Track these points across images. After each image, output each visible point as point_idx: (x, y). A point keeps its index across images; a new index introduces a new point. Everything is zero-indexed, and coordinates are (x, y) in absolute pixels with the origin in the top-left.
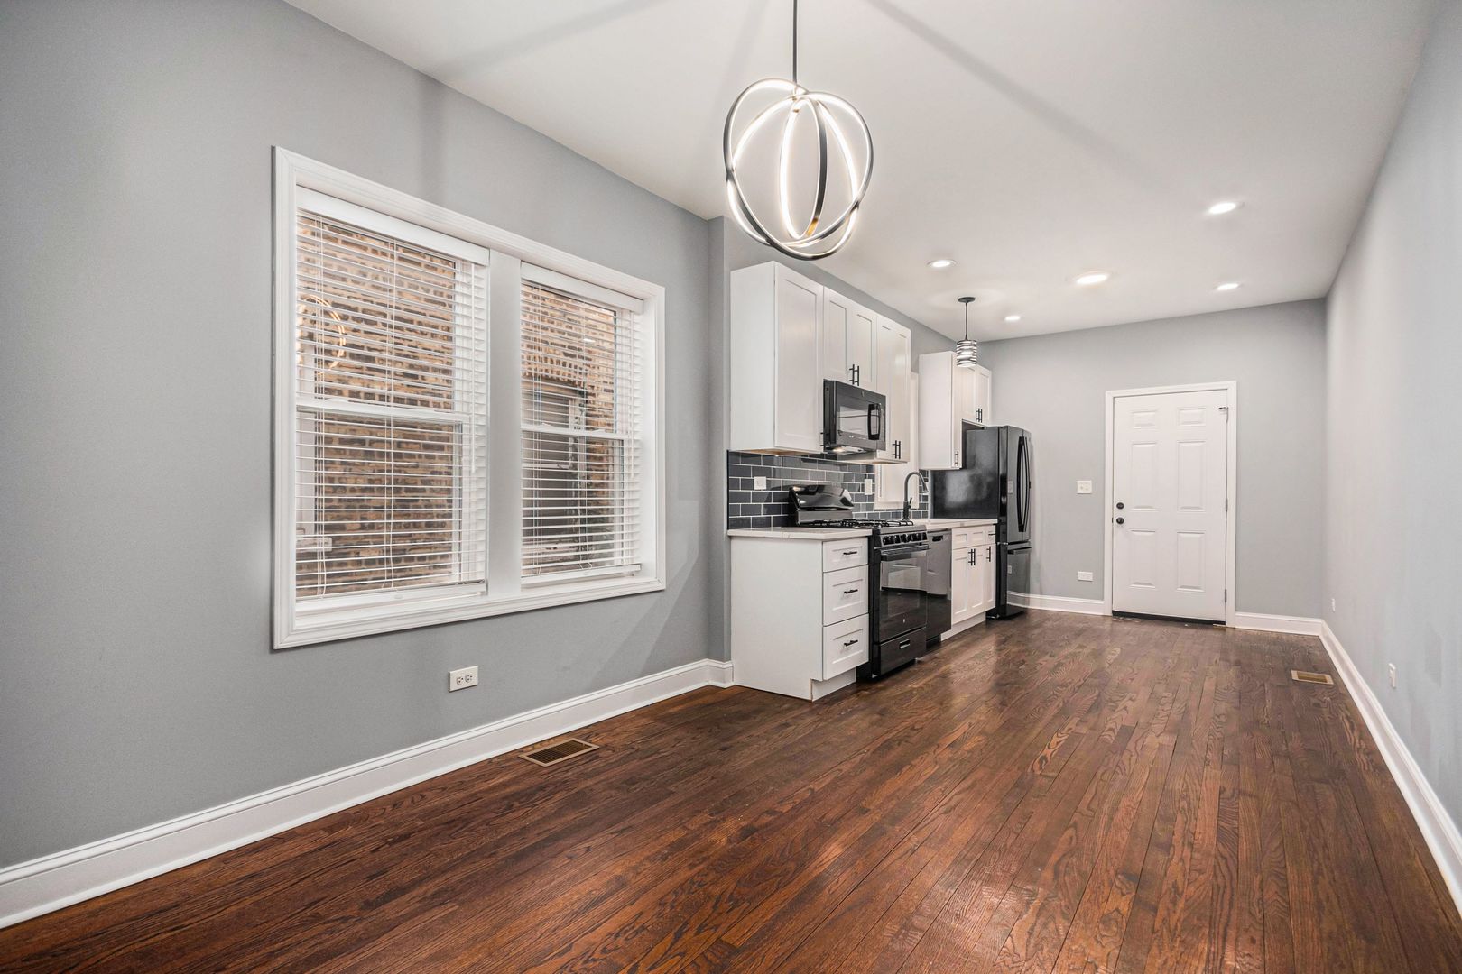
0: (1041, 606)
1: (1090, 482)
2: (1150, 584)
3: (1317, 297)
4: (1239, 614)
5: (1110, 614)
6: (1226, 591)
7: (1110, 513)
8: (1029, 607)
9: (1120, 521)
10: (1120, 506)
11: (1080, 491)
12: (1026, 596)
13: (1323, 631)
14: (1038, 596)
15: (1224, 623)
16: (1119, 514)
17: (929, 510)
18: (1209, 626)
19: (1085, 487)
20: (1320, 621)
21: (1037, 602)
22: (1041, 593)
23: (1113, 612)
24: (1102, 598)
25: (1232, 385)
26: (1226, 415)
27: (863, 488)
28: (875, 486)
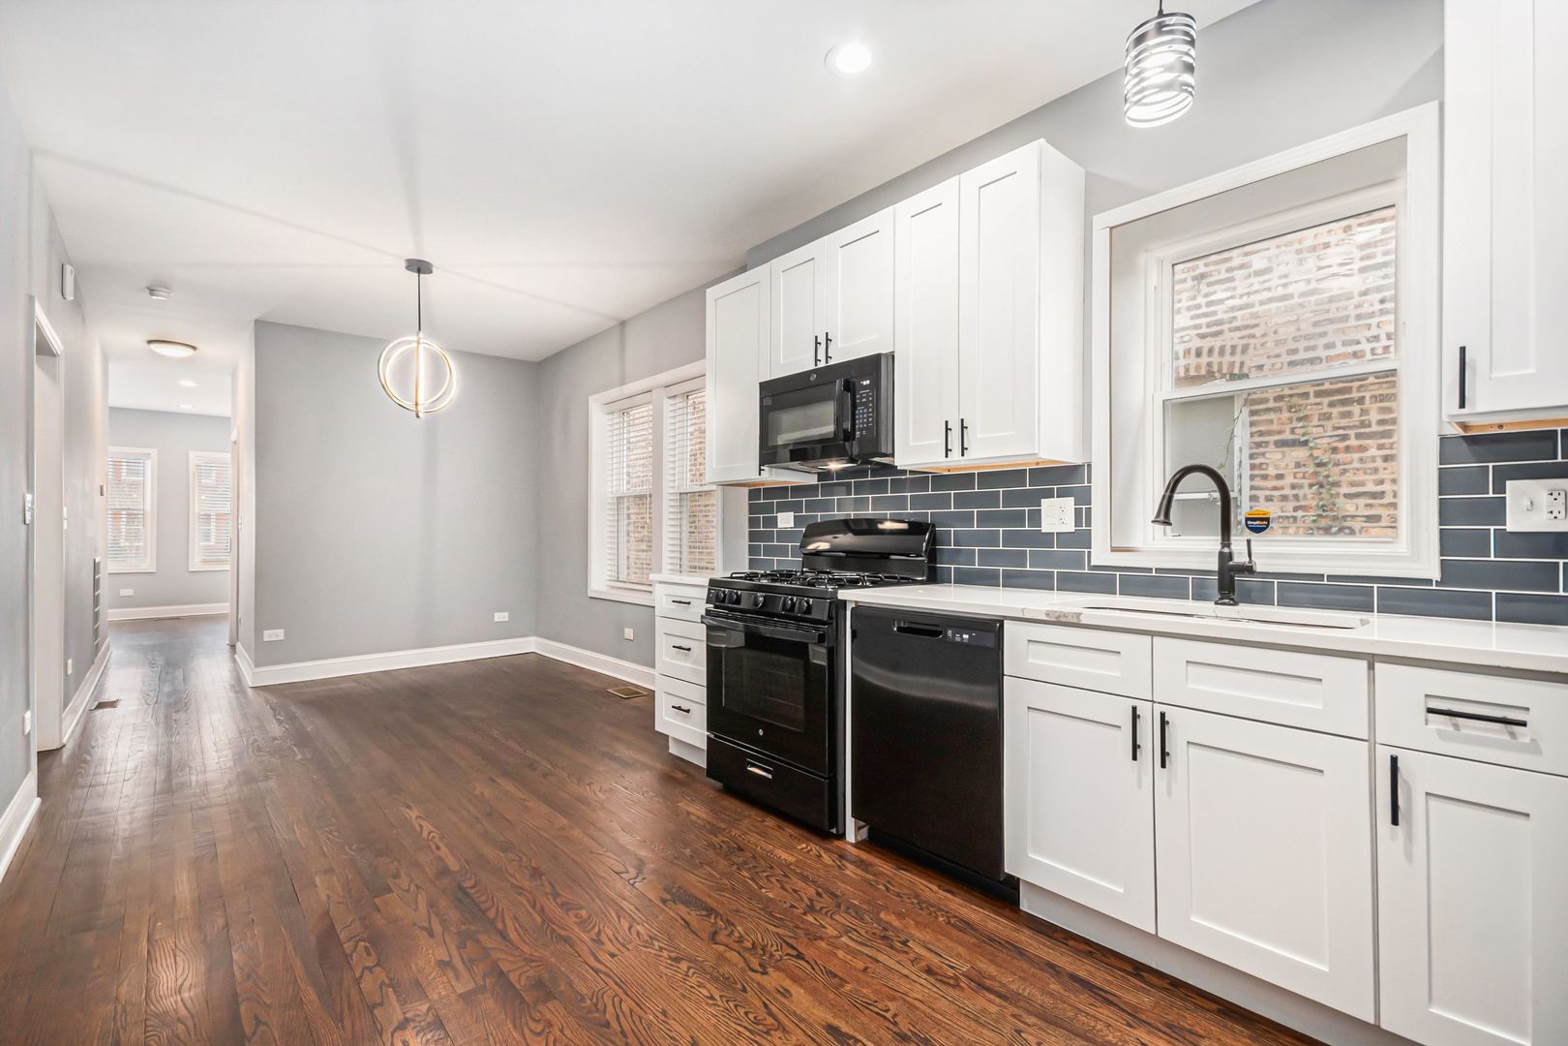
27: (1036, 517)
28: (1089, 510)
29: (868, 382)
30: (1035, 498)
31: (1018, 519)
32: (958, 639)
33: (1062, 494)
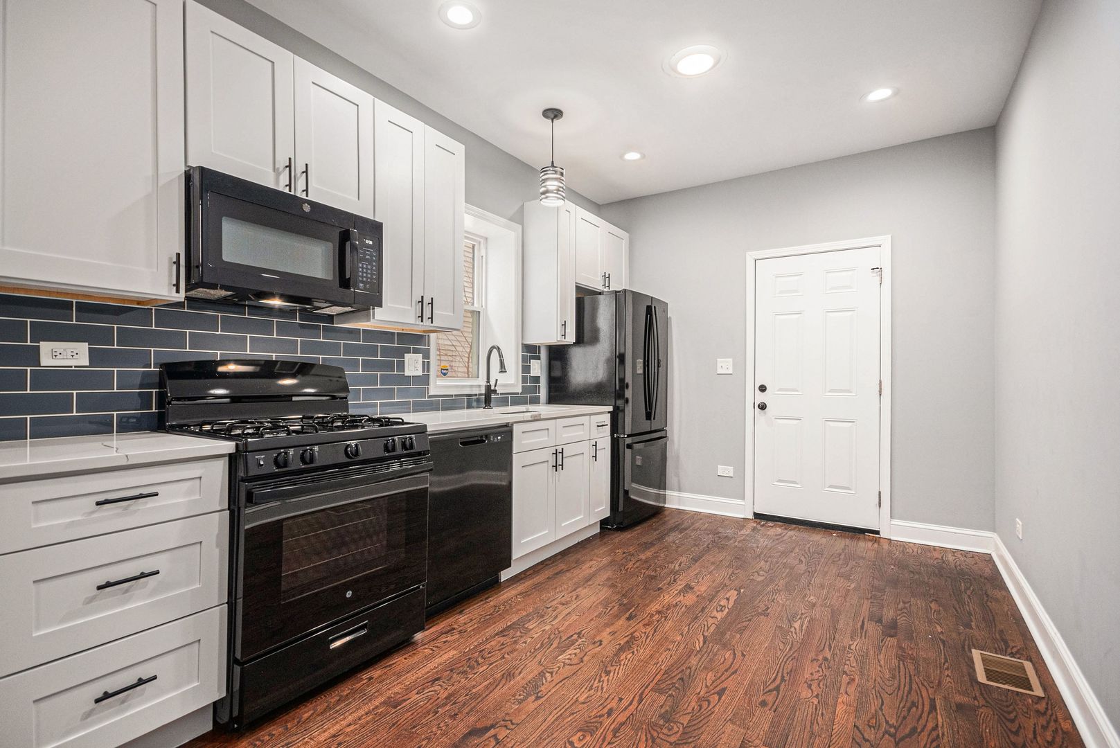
0: (680, 505)
1: (731, 360)
2: (795, 483)
3: (986, 125)
4: (894, 522)
5: (751, 516)
6: (880, 492)
7: (752, 396)
8: (666, 506)
9: (763, 407)
10: (763, 389)
11: (720, 371)
12: (662, 492)
13: (997, 549)
14: (676, 494)
15: (877, 532)
16: (761, 398)
17: (543, 393)
18: (862, 536)
19: (725, 365)
20: (994, 535)
21: (678, 499)
22: (680, 490)
23: (756, 514)
24: (743, 498)
25: (886, 240)
26: (878, 278)
27: (401, 366)
28: (428, 362)
29: (371, 243)
30: (401, 353)
31: (389, 366)
32: (496, 440)
33: (416, 351)
